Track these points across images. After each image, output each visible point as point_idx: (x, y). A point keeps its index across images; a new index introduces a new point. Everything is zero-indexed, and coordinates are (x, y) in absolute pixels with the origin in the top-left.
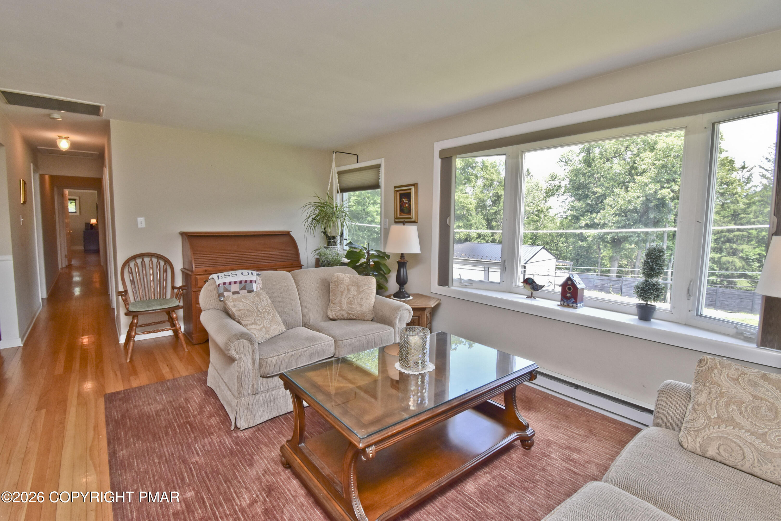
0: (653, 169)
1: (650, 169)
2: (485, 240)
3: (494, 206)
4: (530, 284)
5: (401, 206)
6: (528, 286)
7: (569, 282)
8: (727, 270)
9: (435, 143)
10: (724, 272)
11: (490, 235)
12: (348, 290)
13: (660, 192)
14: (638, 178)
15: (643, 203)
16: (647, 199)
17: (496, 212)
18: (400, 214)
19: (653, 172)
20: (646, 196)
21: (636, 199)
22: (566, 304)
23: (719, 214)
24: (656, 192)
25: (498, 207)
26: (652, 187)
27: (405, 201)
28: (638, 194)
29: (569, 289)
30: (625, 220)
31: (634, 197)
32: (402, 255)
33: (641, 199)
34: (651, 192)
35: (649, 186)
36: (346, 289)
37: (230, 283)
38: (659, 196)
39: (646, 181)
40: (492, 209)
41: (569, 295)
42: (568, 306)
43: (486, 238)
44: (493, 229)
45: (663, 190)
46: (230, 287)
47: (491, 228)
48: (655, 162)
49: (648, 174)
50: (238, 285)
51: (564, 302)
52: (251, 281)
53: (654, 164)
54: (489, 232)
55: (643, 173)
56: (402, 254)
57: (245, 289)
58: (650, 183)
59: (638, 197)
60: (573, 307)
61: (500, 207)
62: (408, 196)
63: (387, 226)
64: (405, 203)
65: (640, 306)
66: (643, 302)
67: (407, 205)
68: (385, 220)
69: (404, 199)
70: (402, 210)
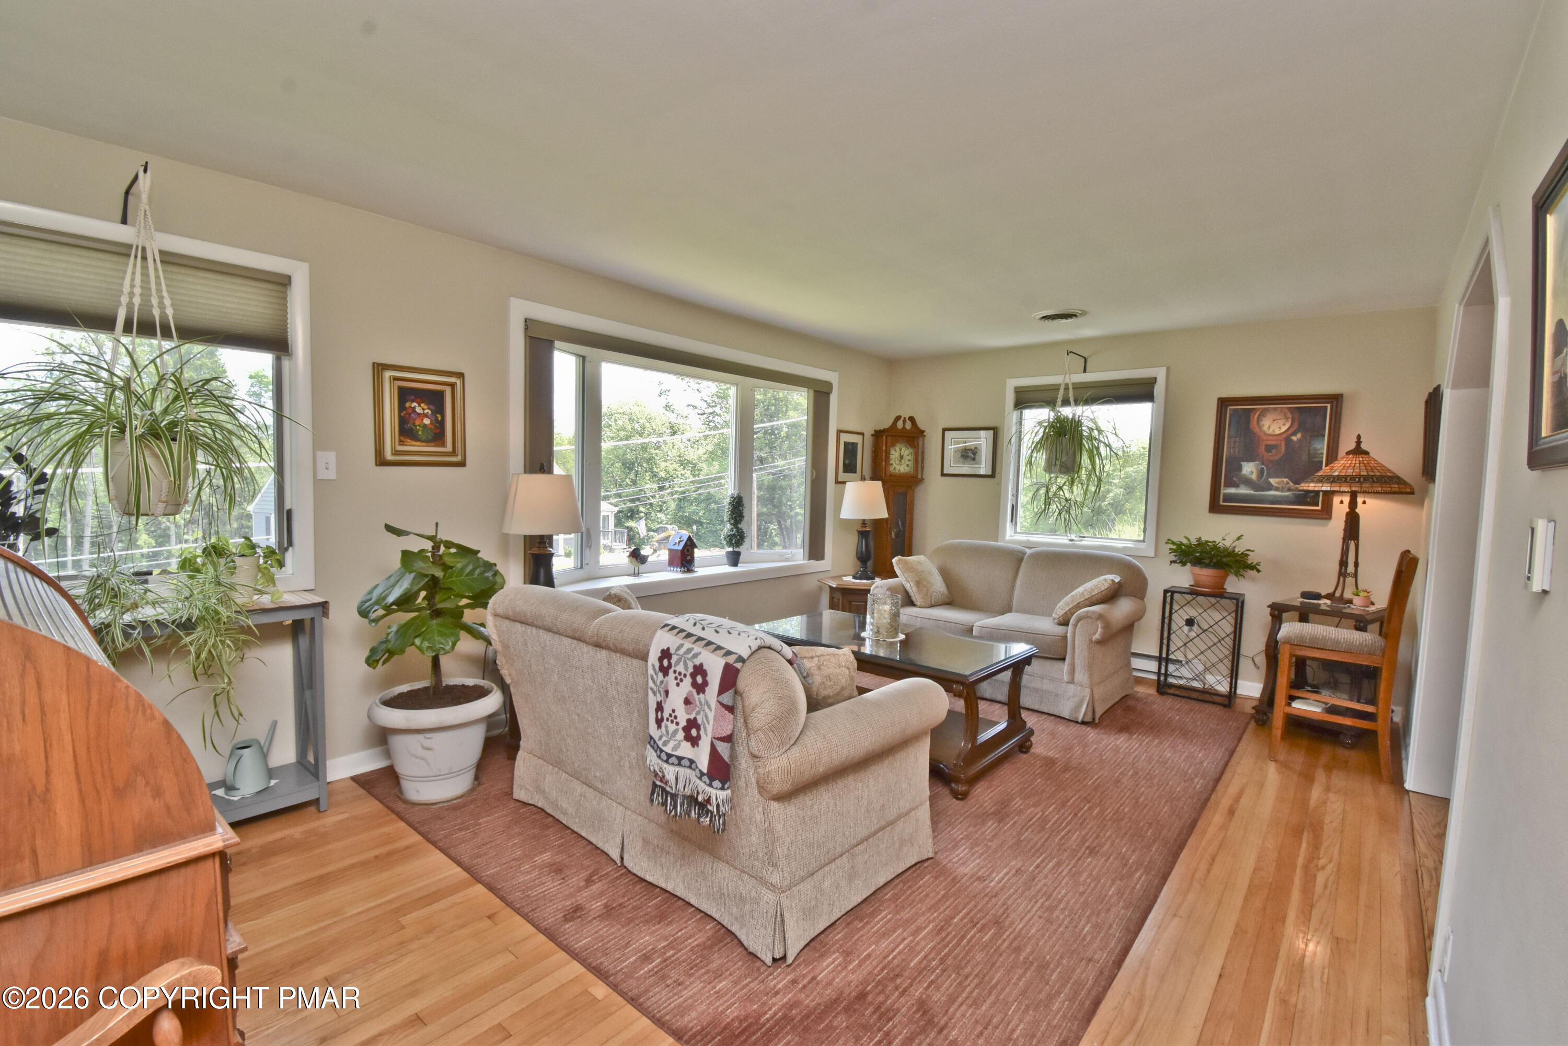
4: (636, 556)
5: (402, 422)
6: (634, 560)
7: (689, 543)
9: (512, 299)
18: (401, 443)
27: (419, 410)
29: (688, 551)
41: (688, 558)
42: (685, 571)
51: (680, 567)
60: (691, 571)
62: (435, 399)
63: (332, 474)
64: (419, 414)
65: (728, 553)
66: (731, 549)
67: (427, 421)
68: (319, 454)
69: (414, 404)
70: (406, 431)
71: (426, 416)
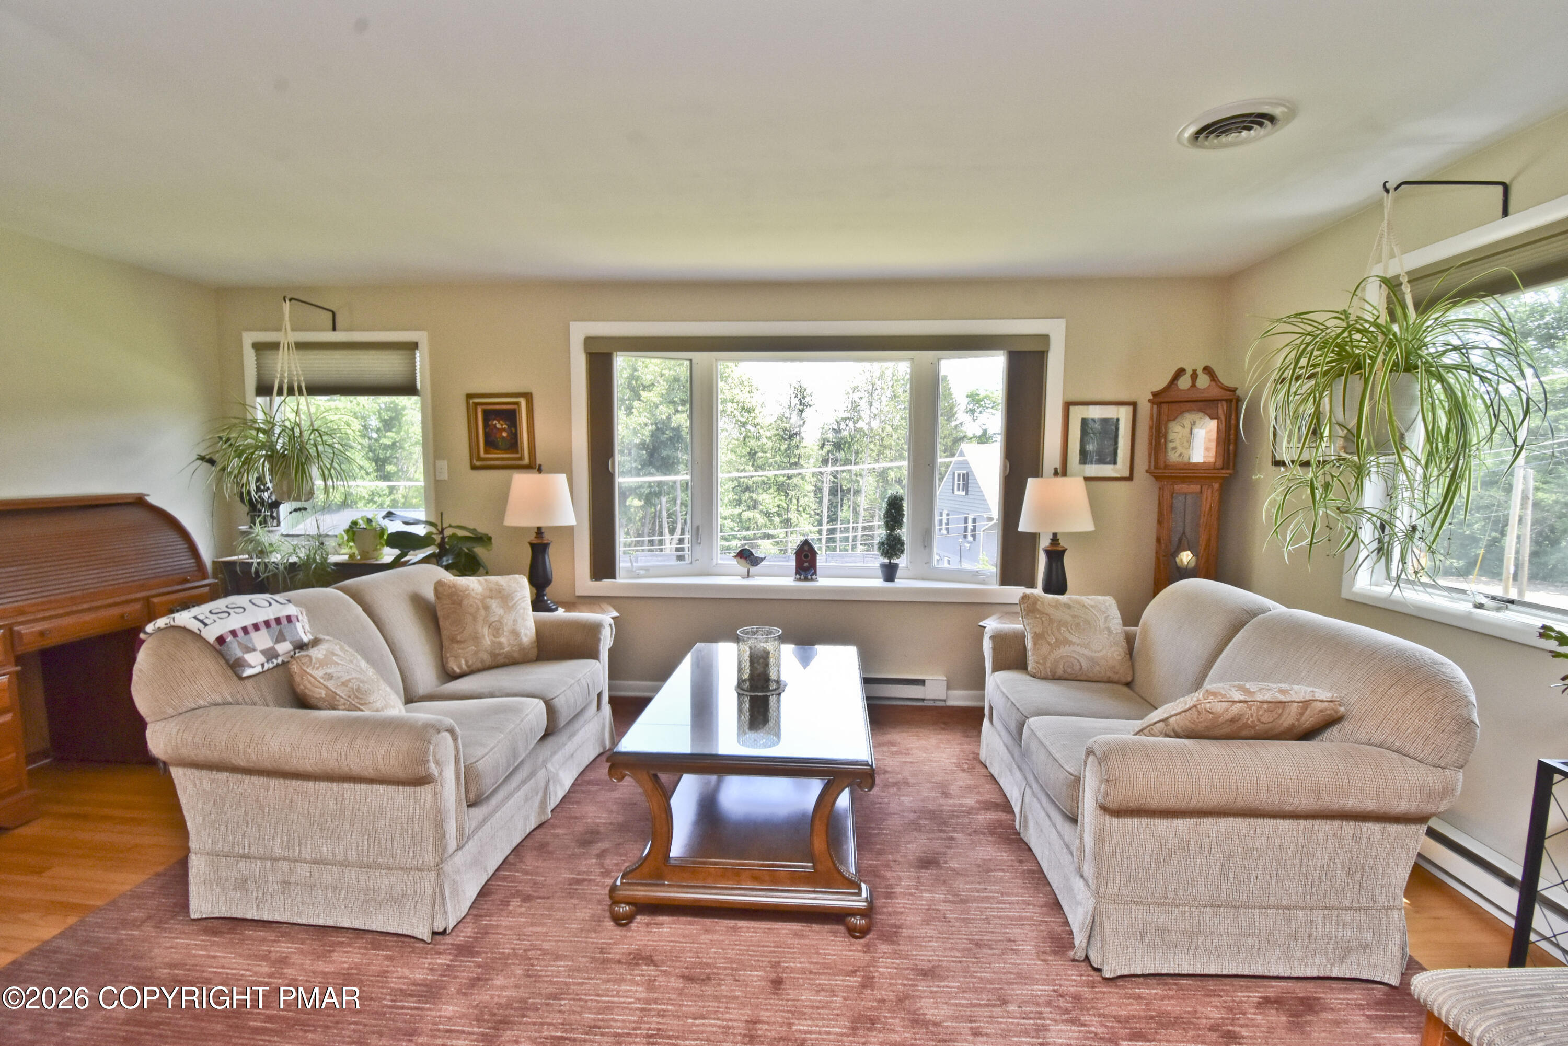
0: (662, 383)
1: (658, 382)
2: (375, 503)
3: (390, 430)
4: (746, 558)
5: (487, 436)
6: (743, 561)
7: (806, 548)
8: (748, 529)
9: (572, 323)
10: (744, 533)
11: (387, 491)
12: (487, 608)
13: (674, 418)
14: (644, 394)
15: (653, 435)
16: (657, 429)
17: (394, 444)
18: (486, 452)
19: (661, 388)
20: (656, 424)
21: (642, 428)
22: (802, 577)
23: (735, 452)
24: (669, 418)
25: (398, 432)
26: (664, 411)
27: (498, 426)
28: (646, 420)
29: (806, 556)
30: (630, 461)
31: (640, 424)
32: (539, 531)
33: (650, 428)
34: (664, 417)
35: (660, 407)
36: (480, 605)
37: (245, 630)
38: (673, 425)
39: (657, 400)
40: (385, 437)
41: (806, 564)
42: (806, 579)
43: (376, 499)
44: (389, 480)
45: (678, 415)
46: (251, 639)
47: (386, 477)
48: (664, 372)
49: (657, 389)
50: (264, 631)
51: (800, 575)
52: (289, 618)
53: (662, 375)
54: (383, 485)
55: (649, 386)
56: (539, 529)
57: (285, 640)
58: (661, 403)
59: (646, 425)
60: (812, 580)
61: (402, 433)
62: (510, 416)
63: (445, 476)
64: (498, 429)
65: (883, 566)
66: (886, 561)
67: (504, 434)
68: (439, 463)
69: (495, 422)
70: (490, 443)
71: (504, 430)
